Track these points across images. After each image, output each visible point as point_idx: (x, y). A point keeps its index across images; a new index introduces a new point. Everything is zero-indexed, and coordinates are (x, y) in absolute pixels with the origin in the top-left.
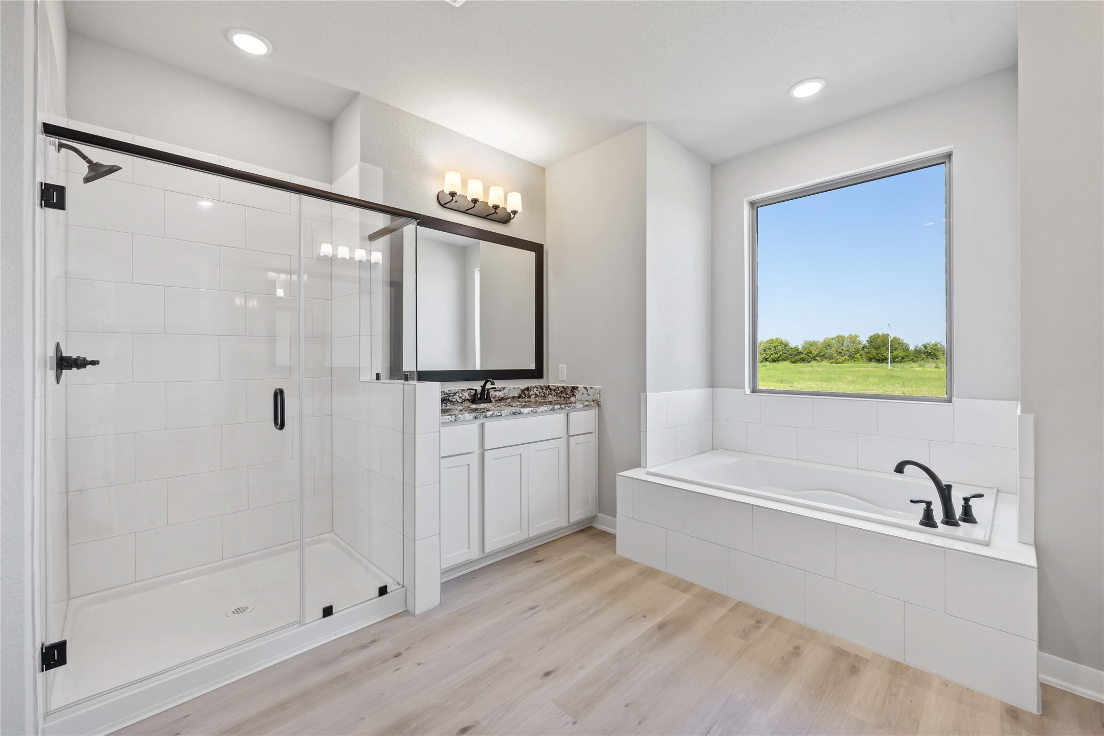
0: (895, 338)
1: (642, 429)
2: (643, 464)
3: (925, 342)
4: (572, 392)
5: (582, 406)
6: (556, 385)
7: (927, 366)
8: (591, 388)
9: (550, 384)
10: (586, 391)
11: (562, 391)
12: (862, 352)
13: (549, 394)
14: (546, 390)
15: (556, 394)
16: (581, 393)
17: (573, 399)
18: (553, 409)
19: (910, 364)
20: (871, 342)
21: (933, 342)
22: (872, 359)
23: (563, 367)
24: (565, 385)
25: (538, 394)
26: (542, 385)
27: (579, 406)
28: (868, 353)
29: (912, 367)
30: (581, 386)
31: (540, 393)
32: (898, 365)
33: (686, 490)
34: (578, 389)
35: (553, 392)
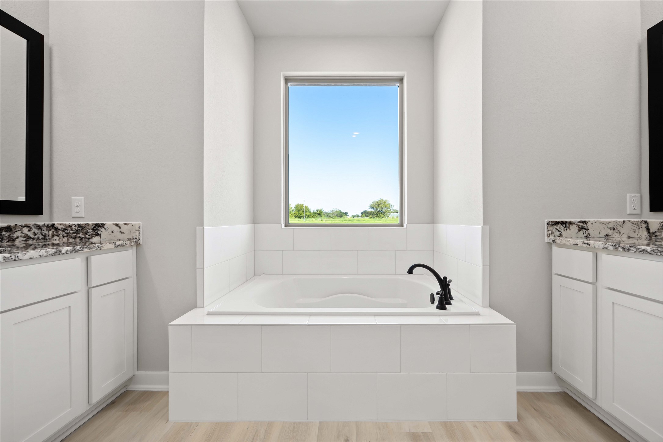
0: (306, 206)
1: (198, 265)
2: (199, 303)
3: (317, 209)
4: (94, 230)
5: (112, 246)
6: (67, 223)
7: (318, 220)
8: (125, 224)
9: (55, 223)
10: (118, 228)
11: (77, 230)
12: (292, 213)
13: (53, 236)
14: (48, 231)
15: (66, 235)
16: (109, 231)
17: (96, 239)
18: (59, 253)
19: (311, 219)
20: (296, 208)
21: (320, 209)
22: (296, 216)
23: (79, 200)
24: (82, 223)
25: (32, 236)
26: (41, 224)
27: (107, 246)
28: (295, 213)
29: (313, 220)
30: (109, 223)
31: (35, 234)
32: (307, 219)
33: (262, 325)
34: (105, 227)
35: (60, 232)
